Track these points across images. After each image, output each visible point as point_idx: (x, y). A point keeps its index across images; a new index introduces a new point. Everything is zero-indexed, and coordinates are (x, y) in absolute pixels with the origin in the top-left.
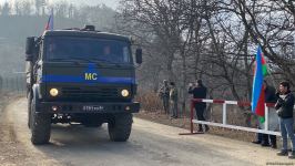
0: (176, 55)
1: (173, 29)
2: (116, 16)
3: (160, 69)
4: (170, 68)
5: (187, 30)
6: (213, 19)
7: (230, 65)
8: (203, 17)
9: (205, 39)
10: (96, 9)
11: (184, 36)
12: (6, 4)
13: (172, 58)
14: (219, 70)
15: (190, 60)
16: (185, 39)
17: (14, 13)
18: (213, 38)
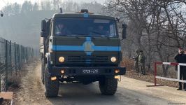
0: (143, 33)
1: (141, 15)
2: (104, 8)
3: (133, 42)
4: (139, 41)
5: (151, 16)
6: (169, 8)
7: (181, 39)
8: (161, 7)
9: (164, 22)
10: (91, 5)
11: (149, 20)
12: (36, 4)
13: (141, 35)
14: (173, 42)
15: (153, 36)
16: (149, 22)
17: (40, 9)
18: (169, 21)
